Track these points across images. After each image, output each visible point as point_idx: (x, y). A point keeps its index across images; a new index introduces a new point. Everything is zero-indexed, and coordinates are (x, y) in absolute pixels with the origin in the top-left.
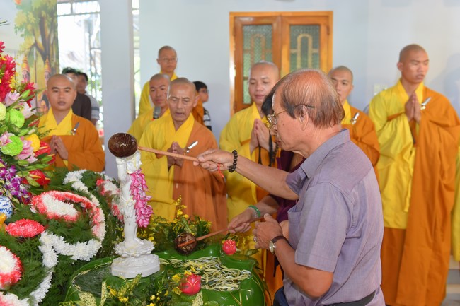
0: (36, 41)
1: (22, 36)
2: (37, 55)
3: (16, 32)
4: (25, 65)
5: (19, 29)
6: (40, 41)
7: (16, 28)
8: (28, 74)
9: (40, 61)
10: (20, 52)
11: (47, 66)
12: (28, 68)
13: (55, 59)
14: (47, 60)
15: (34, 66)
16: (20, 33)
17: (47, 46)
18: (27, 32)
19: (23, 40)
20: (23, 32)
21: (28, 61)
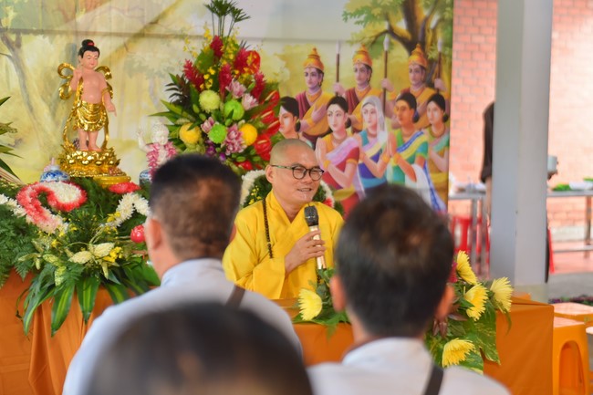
0: (390, 27)
1: (358, 23)
2: (391, 44)
3: (346, 19)
4: (361, 57)
5: (353, 15)
6: (401, 26)
7: (345, 14)
8: (368, 68)
9: (400, 52)
10: (351, 43)
11: (415, 58)
12: (369, 60)
13: (439, 48)
14: (417, 50)
15: (383, 58)
16: (352, 21)
17: (420, 31)
18: (371, 18)
19: (361, 27)
20: (362, 18)
21: (369, 51)
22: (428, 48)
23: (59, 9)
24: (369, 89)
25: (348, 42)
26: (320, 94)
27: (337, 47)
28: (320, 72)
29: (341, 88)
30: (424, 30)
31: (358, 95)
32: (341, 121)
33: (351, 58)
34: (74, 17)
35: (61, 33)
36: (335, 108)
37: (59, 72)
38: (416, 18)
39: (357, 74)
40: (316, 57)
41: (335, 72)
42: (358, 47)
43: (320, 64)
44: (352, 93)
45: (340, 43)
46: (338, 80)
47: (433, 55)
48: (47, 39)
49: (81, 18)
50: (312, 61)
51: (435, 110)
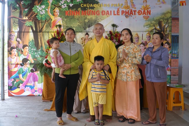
0: (155, 28)
3: (144, 27)
4: (148, 34)
6: (158, 28)
7: (144, 26)
8: (150, 37)
10: (146, 32)
12: (150, 35)
14: (162, 32)
17: (163, 28)
18: (150, 26)
19: (148, 28)
20: (148, 26)
21: (150, 33)
22: (165, 32)
23: (83, 28)
24: (150, 41)
25: (145, 31)
26: (138, 42)
27: (142, 32)
28: (138, 38)
29: (143, 41)
30: (164, 28)
31: (147, 42)
32: (143, 48)
33: (145, 35)
34: (86, 29)
35: (84, 32)
36: (142, 45)
37: (82, 39)
38: (162, 26)
39: (147, 38)
40: (137, 35)
41: (142, 38)
42: (147, 32)
43: (138, 36)
44: (146, 42)
45: (143, 32)
46: (142, 39)
47: (167, 33)
48: (81, 33)
49: (87, 29)
50: (136, 36)
51: (167, 45)
